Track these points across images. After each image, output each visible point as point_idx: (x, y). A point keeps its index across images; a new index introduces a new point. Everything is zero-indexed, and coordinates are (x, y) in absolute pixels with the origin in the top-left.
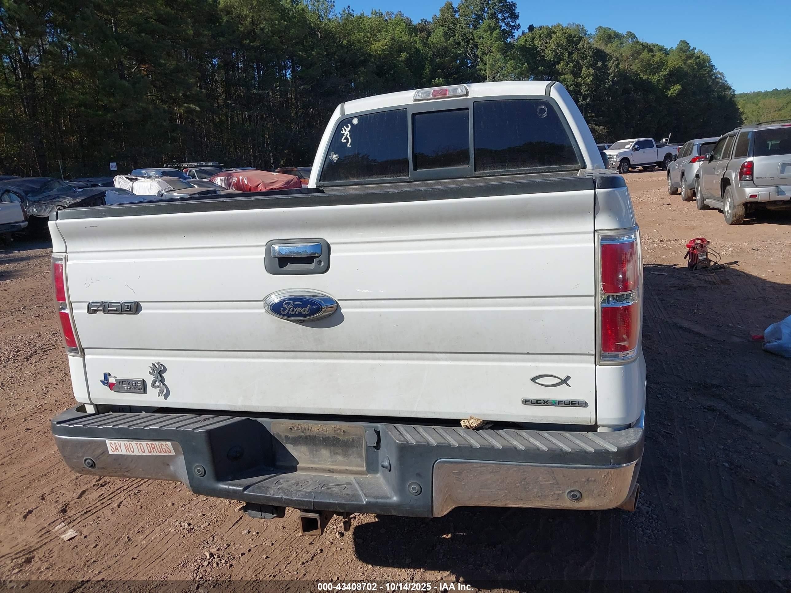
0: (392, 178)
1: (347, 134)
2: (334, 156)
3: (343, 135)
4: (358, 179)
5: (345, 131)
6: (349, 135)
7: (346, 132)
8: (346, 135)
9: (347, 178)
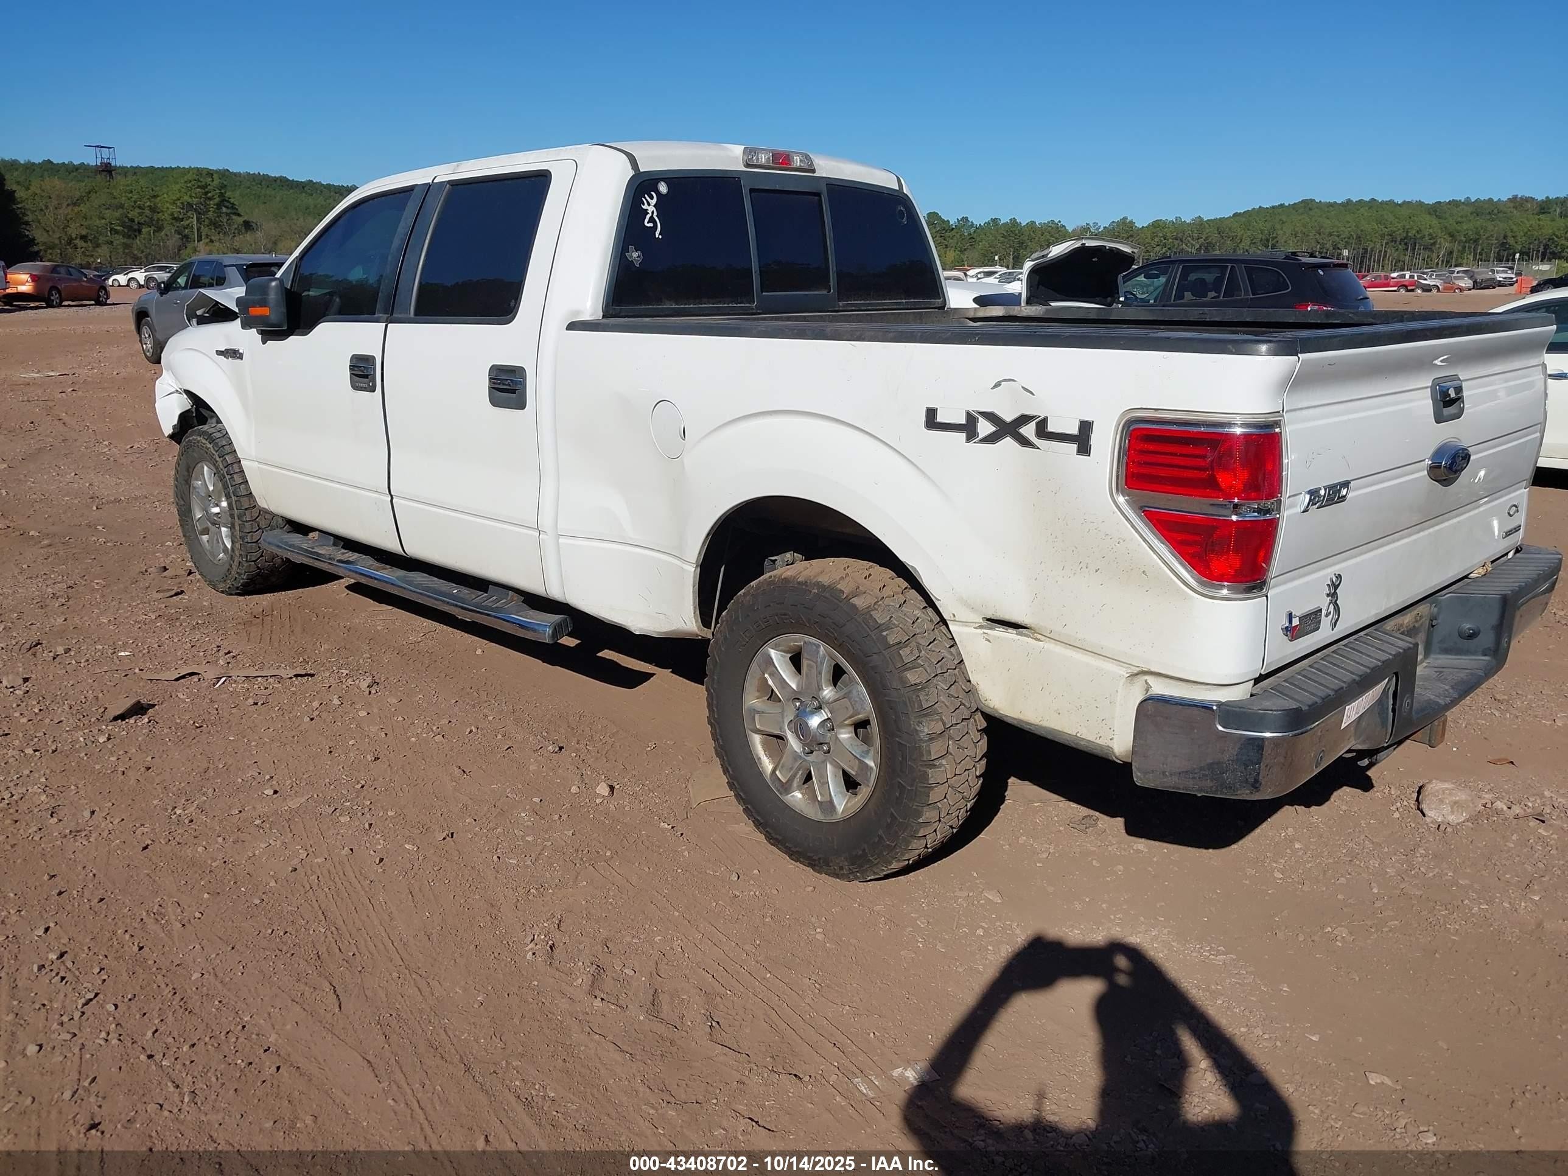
0: (730, 305)
1: (653, 212)
2: (635, 254)
3: (646, 212)
4: (677, 304)
5: (649, 204)
6: (655, 214)
7: (650, 206)
8: (650, 212)
9: (659, 301)
